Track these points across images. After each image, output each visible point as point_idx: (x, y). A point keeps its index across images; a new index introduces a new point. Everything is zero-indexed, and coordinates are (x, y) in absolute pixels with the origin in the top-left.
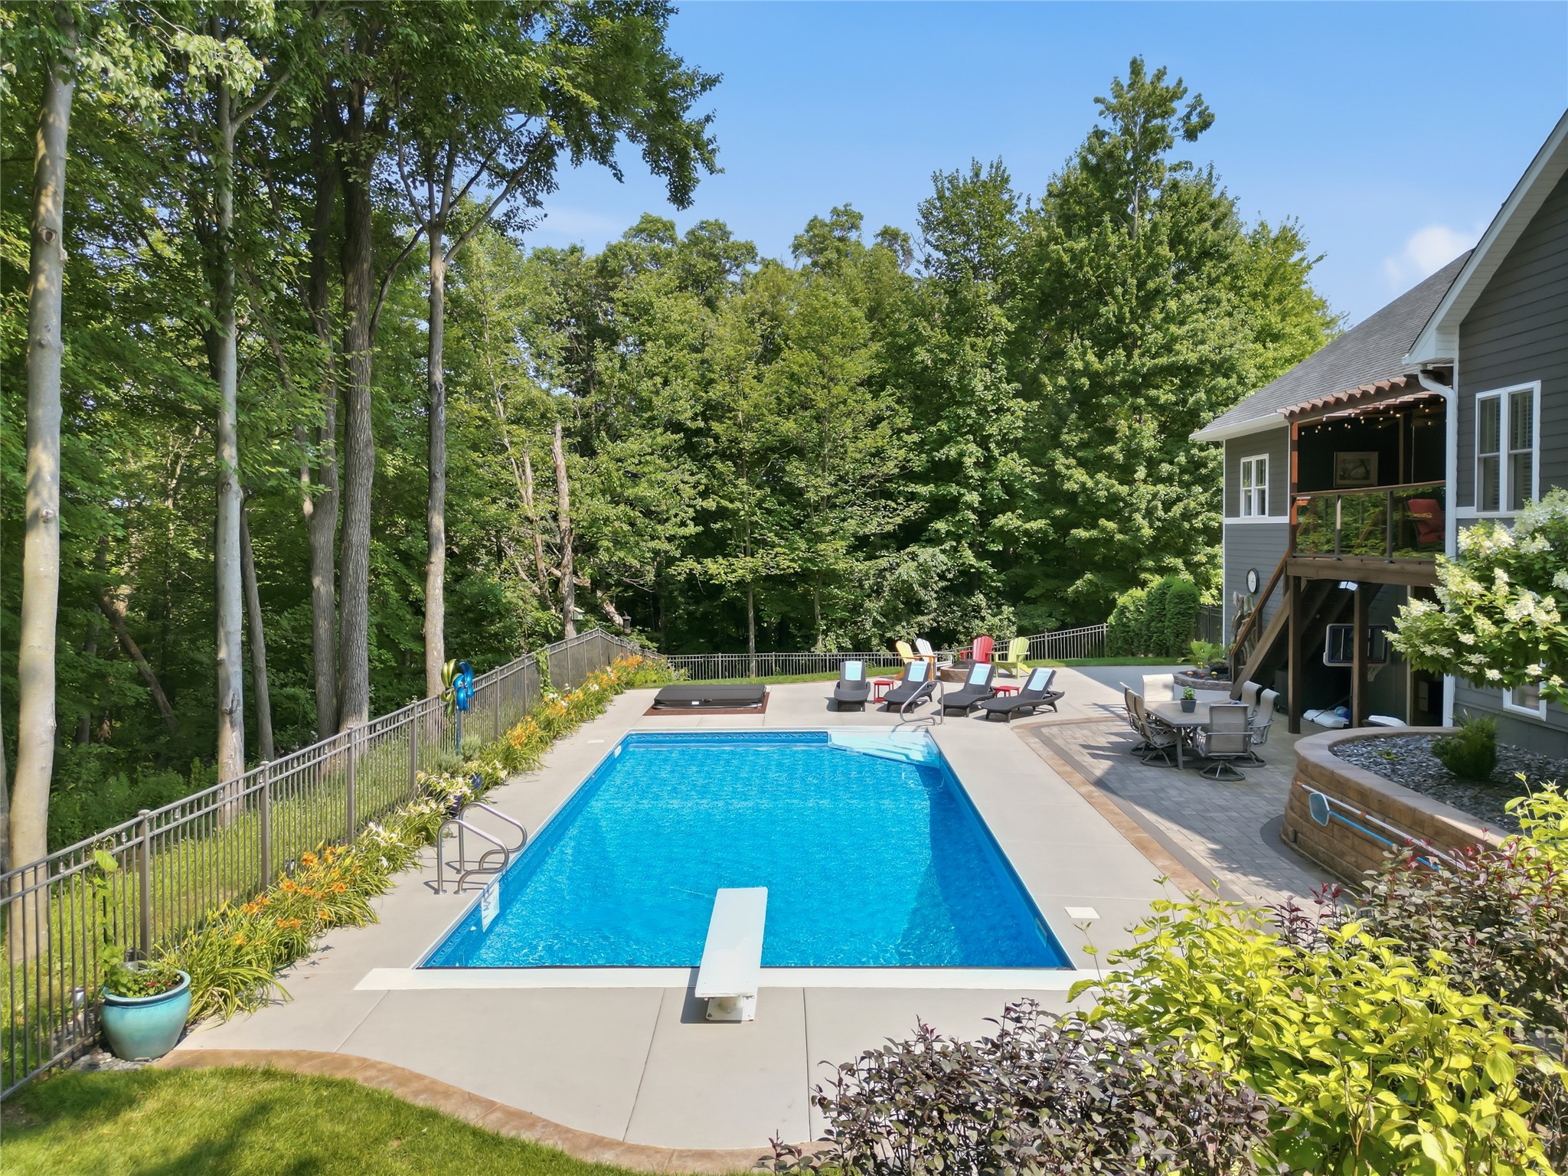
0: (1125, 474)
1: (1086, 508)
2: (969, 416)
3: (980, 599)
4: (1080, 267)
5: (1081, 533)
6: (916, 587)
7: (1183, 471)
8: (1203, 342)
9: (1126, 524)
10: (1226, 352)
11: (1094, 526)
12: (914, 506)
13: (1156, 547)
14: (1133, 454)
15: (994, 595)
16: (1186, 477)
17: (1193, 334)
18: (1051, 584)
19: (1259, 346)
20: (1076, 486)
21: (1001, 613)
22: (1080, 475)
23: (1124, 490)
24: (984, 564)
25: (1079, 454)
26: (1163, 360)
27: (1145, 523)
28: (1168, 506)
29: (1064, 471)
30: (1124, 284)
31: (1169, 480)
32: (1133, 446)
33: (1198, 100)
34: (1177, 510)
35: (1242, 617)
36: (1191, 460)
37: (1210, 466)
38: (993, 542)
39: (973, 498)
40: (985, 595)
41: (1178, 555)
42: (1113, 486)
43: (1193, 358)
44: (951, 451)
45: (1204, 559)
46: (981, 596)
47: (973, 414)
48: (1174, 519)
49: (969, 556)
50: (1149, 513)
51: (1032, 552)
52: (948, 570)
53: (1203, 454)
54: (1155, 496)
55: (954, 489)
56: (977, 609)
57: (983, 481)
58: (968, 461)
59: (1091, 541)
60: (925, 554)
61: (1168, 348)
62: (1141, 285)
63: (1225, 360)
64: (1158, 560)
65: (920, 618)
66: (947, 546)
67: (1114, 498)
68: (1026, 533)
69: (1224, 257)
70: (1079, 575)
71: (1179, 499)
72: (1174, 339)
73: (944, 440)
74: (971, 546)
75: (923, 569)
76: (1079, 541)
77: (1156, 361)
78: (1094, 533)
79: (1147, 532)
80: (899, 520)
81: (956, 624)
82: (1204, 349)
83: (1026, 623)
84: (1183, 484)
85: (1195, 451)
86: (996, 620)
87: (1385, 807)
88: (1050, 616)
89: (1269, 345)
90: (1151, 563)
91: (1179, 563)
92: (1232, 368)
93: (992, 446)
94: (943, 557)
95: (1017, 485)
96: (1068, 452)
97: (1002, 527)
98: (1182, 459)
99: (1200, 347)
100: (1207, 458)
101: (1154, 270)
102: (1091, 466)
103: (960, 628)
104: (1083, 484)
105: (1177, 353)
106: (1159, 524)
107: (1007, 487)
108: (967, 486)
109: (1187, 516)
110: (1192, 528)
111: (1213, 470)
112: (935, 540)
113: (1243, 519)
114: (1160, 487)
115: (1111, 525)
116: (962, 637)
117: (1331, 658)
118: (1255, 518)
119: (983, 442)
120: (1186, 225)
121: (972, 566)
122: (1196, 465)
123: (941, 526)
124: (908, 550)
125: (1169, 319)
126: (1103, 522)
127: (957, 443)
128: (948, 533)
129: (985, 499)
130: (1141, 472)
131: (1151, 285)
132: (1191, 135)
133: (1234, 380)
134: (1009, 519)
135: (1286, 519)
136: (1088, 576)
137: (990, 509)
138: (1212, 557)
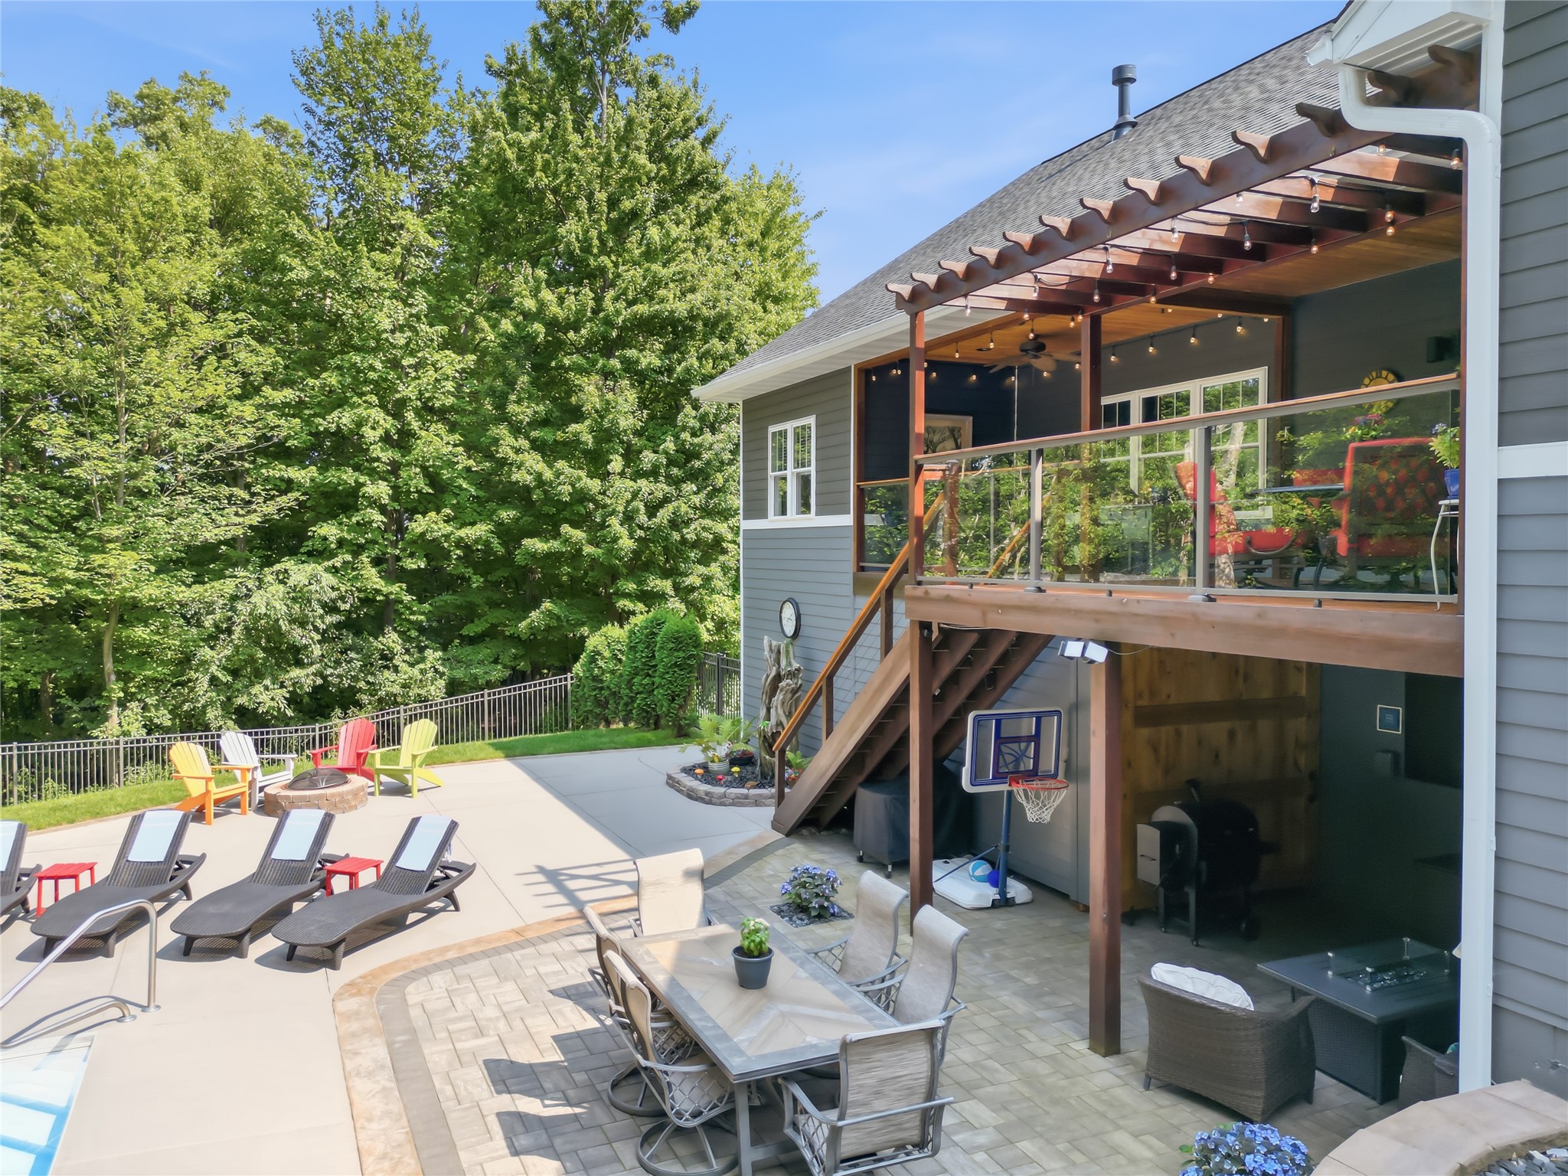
0: (596, 462)
1: (546, 510)
2: (372, 368)
3: (391, 639)
4: (531, 172)
5: (536, 545)
6: (284, 625)
7: (671, 462)
8: (693, 290)
9: (597, 531)
10: (722, 307)
11: (556, 535)
12: (286, 500)
13: (639, 565)
14: (606, 435)
15: (414, 633)
16: (675, 471)
17: (681, 278)
18: (494, 616)
20: (529, 478)
21: (423, 660)
22: (534, 462)
23: (594, 485)
24: (395, 588)
25: (534, 434)
26: (642, 309)
27: (623, 531)
28: (652, 510)
29: (512, 455)
30: (590, 197)
31: (653, 473)
32: (606, 424)
34: (664, 515)
35: (778, 678)
36: (680, 447)
37: (706, 456)
38: (412, 555)
39: (381, 490)
40: (401, 634)
41: (666, 574)
42: (580, 479)
43: (681, 308)
44: (345, 418)
45: (698, 582)
46: (395, 636)
47: (378, 365)
48: (659, 528)
49: (372, 578)
50: (628, 518)
51: (468, 572)
52: (343, 598)
53: (696, 440)
54: (635, 495)
55: (349, 476)
56: (387, 657)
57: (395, 468)
58: (371, 435)
59: (549, 555)
60: (300, 572)
61: (648, 295)
62: (613, 203)
63: (721, 317)
64: (640, 583)
65: (296, 673)
66: (337, 562)
67: (581, 497)
68: (460, 543)
69: (714, 187)
70: (536, 605)
71: (666, 500)
72: (657, 282)
73: (337, 401)
74: (377, 562)
75: (299, 596)
76: (534, 555)
77: (635, 308)
78: (555, 545)
79: (627, 544)
80: (255, 519)
81: (355, 679)
82: (695, 300)
83: (459, 674)
84: (671, 480)
86: (415, 672)
88: (496, 661)
89: (770, 306)
90: (631, 586)
91: (666, 586)
92: (730, 329)
93: (410, 416)
94: (328, 579)
95: (446, 474)
96: (516, 430)
97: (423, 534)
98: (670, 445)
99: (689, 296)
100: (701, 445)
101: (629, 184)
102: (548, 451)
103: (362, 684)
104: (539, 475)
105: (662, 301)
106: (640, 533)
107: (432, 478)
108: (373, 473)
109: (675, 523)
110: (684, 541)
111: (708, 463)
112: (319, 554)
113: (772, 521)
114: (643, 483)
115: (578, 535)
116: (365, 698)
117: (976, 778)
118: (794, 520)
119: (397, 410)
120: (668, 137)
121: (378, 592)
122: (688, 454)
123: (329, 531)
124: (277, 567)
125: (649, 255)
126: (566, 529)
127: (353, 406)
128: (341, 543)
129: (397, 493)
130: (616, 464)
131: (627, 204)
132: (672, 23)
133: (732, 345)
134: (428, 524)
135: (848, 520)
136: (547, 605)
137: (405, 507)
138: (707, 579)
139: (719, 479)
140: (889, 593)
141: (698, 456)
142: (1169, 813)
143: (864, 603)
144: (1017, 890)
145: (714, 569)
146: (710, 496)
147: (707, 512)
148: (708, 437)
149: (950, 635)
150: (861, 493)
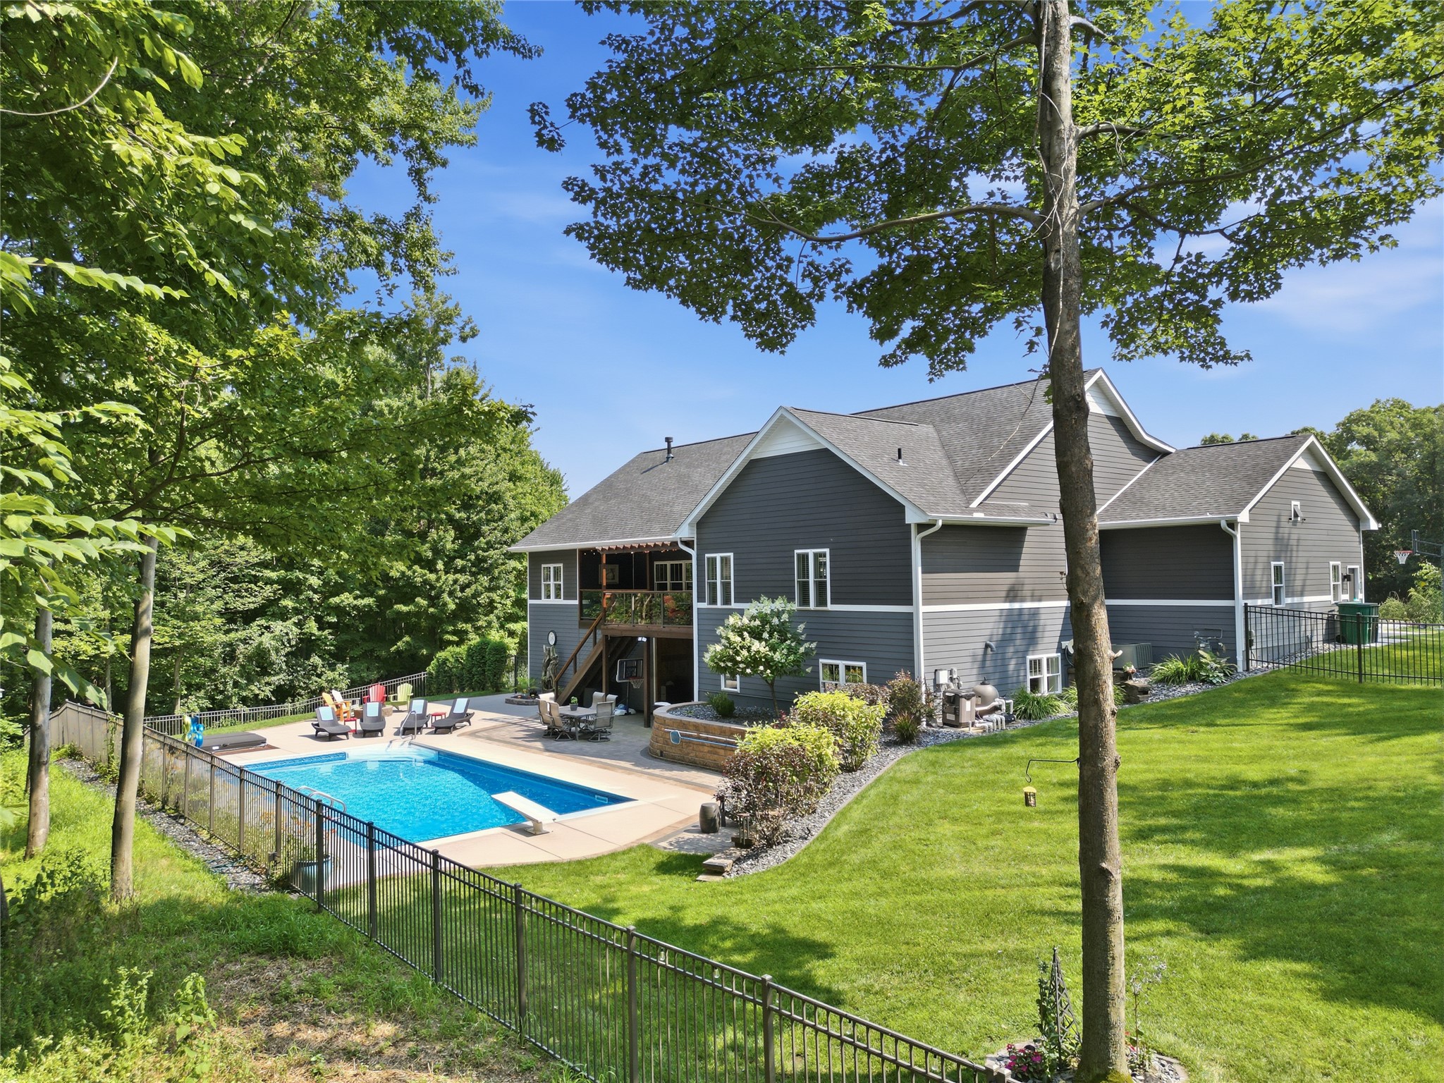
0: (430, 566)
1: (406, 591)
3: (315, 659)
4: (396, 418)
5: (402, 608)
7: (473, 565)
8: (481, 479)
9: (434, 600)
10: (496, 488)
11: (411, 602)
13: (455, 617)
14: (437, 551)
15: (329, 656)
16: (474, 569)
17: (476, 473)
18: (367, 646)
19: (511, 484)
20: (398, 574)
21: (334, 670)
22: (400, 566)
23: (432, 577)
24: (324, 632)
27: (449, 600)
28: (462, 590)
31: (462, 570)
32: (438, 547)
33: (469, 321)
34: (469, 592)
35: (548, 660)
36: (477, 556)
38: (331, 615)
39: (315, 581)
40: (321, 657)
41: (469, 621)
42: (425, 574)
43: (476, 490)
45: (485, 624)
46: (317, 658)
48: (467, 598)
49: (312, 626)
50: (451, 594)
51: (358, 622)
54: (455, 582)
55: (299, 574)
56: (315, 668)
57: (322, 569)
59: (408, 613)
60: (278, 626)
63: (495, 493)
64: (456, 626)
66: (294, 619)
67: (426, 583)
68: (355, 607)
70: (400, 639)
71: (468, 585)
75: (278, 638)
76: (399, 613)
78: (411, 608)
79: (452, 606)
80: (259, 600)
82: (484, 485)
83: (355, 676)
84: (473, 574)
85: (480, 552)
87: (707, 729)
90: (451, 628)
91: (468, 627)
92: (500, 498)
94: (294, 629)
98: (473, 557)
103: (301, 684)
104: (403, 573)
106: (458, 601)
108: (308, 572)
109: (476, 595)
110: (478, 604)
112: (283, 615)
113: (544, 601)
114: (458, 576)
115: (424, 602)
117: (621, 679)
118: (553, 601)
122: (480, 560)
123: (288, 603)
126: (417, 599)
128: (294, 609)
129: (324, 582)
130: (440, 565)
132: (464, 339)
133: (501, 506)
134: (346, 599)
135: (576, 602)
136: (407, 638)
138: (489, 623)
139: (496, 572)
140: (595, 628)
141: (485, 561)
142: (669, 683)
143: (587, 631)
144: (632, 711)
145: (492, 617)
146: (491, 580)
147: (490, 589)
148: (491, 552)
149: (613, 638)
150: (581, 593)
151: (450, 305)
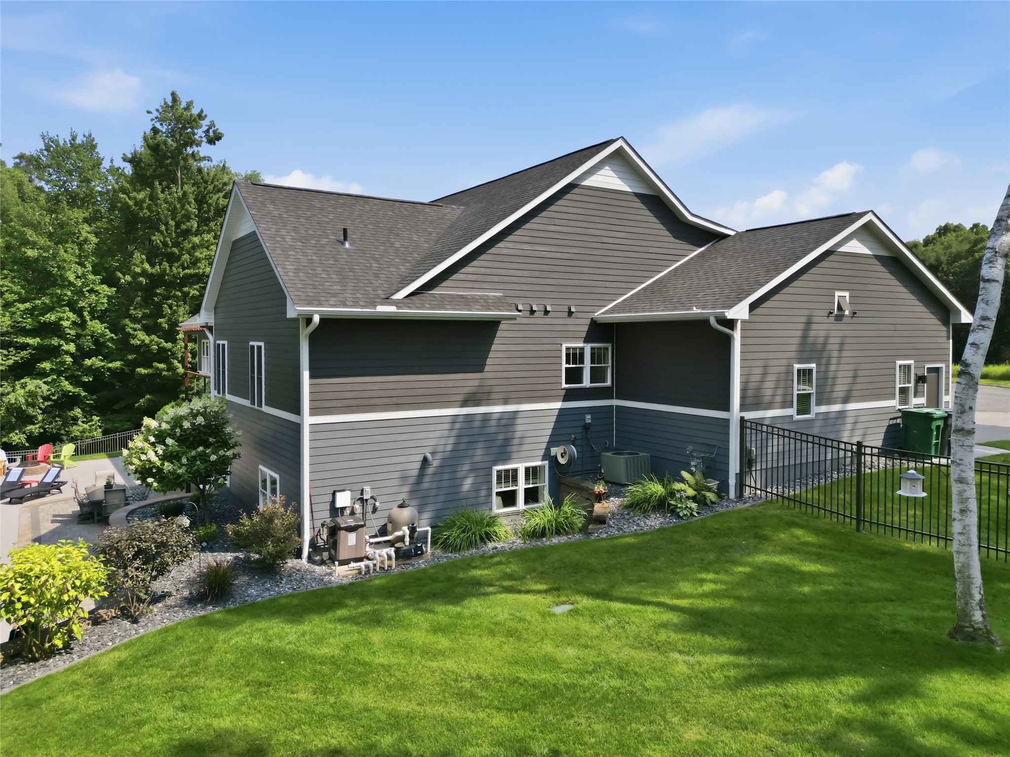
0: (169, 336)
1: (146, 356)
2: (66, 295)
3: (77, 412)
4: (142, 209)
5: (142, 371)
6: (24, 407)
9: (169, 366)
11: (151, 367)
12: (24, 353)
14: (174, 325)
15: (88, 409)
17: (208, 257)
20: (139, 342)
21: (92, 420)
22: (142, 336)
23: (169, 345)
24: (77, 390)
25: (144, 322)
26: (191, 271)
27: (180, 365)
29: (132, 332)
30: (166, 224)
32: (173, 320)
33: (212, 124)
38: (86, 375)
39: (72, 347)
40: (82, 409)
42: (161, 343)
44: (51, 317)
46: (79, 410)
47: (69, 293)
49: (66, 385)
51: (114, 381)
52: (53, 395)
55: (55, 341)
56: (75, 419)
57: (78, 336)
58: (66, 324)
59: (148, 375)
60: (32, 384)
61: (194, 265)
62: (178, 226)
65: (30, 427)
66: (49, 379)
67: (162, 350)
68: (109, 369)
70: (143, 396)
72: (198, 259)
73: (50, 309)
74: (67, 378)
75: (32, 394)
76: (141, 375)
77: (187, 271)
78: (150, 371)
79: (181, 371)
80: (11, 362)
81: (59, 429)
83: (109, 426)
86: (86, 426)
88: (129, 421)
93: (85, 314)
94: (45, 387)
95: (101, 340)
96: (135, 320)
97: (91, 366)
101: (187, 217)
102: (148, 330)
103: (63, 432)
104: (143, 341)
105: (199, 268)
107: (96, 342)
108: (68, 341)
112: (42, 374)
115: (162, 366)
116: (65, 438)
119: (79, 312)
121: (70, 392)
123: (46, 365)
124: (22, 381)
125: (194, 247)
126: (156, 364)
127: (57, 311)
128: (52, 369)
129: (79, 347)
131: (184, 227)
132: (210, 142)
134: (94, 362)
136: (148, 396)
137: (82, 354)
151: (195, 111)
